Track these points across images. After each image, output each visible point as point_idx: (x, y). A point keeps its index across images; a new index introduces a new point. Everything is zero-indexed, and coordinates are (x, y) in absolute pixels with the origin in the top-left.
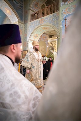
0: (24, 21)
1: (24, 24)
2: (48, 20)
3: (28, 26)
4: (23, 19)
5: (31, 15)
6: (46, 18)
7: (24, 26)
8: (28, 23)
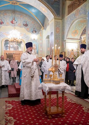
0: (61, 16)
1: (62, 19)
2: (83, 10)
3: (65, 21)
4: (61, 13)
5: (68, 6)
6: (81, 8)
7: (62, 22)
8: (65, 18)
